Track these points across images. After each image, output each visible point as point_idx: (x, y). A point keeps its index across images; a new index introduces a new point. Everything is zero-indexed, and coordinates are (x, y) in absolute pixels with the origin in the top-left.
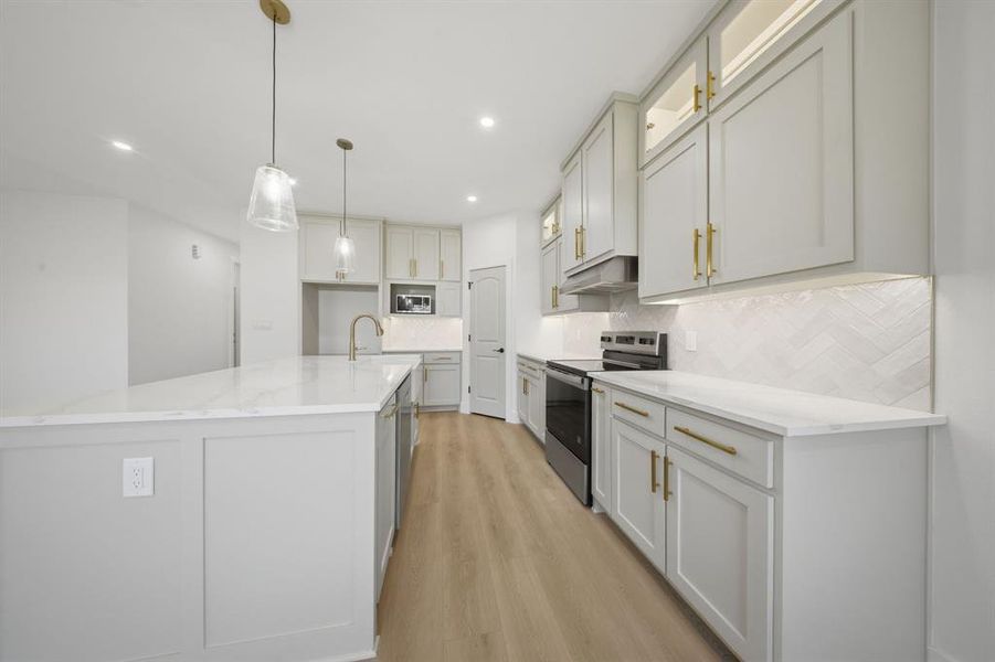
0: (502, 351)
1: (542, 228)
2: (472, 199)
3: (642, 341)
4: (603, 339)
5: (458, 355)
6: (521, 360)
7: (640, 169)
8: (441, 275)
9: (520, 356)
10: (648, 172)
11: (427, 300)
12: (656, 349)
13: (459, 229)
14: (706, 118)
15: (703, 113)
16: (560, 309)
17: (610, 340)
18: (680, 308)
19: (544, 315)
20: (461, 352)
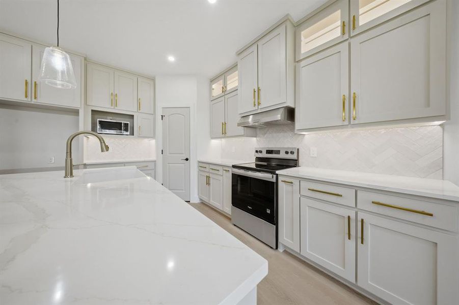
0: (187, 159)
1: (211, 89)
2: (171, 59)
3: (287, 153)
4: (257, 152)
5: (153, 163)
6: (201, 165)
7: (297, 61)
8: (139, 108)
9: (199, 162)
10: (303, 63)
11: (126, 125)
12: (294, 157)
13: (153, 79)
14: (347, 40)
15: (346, 37)
16: (227, 135)
17: (261, 152)
18: (306, 136)
19: (212, 138)
20: (155, 161)
